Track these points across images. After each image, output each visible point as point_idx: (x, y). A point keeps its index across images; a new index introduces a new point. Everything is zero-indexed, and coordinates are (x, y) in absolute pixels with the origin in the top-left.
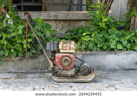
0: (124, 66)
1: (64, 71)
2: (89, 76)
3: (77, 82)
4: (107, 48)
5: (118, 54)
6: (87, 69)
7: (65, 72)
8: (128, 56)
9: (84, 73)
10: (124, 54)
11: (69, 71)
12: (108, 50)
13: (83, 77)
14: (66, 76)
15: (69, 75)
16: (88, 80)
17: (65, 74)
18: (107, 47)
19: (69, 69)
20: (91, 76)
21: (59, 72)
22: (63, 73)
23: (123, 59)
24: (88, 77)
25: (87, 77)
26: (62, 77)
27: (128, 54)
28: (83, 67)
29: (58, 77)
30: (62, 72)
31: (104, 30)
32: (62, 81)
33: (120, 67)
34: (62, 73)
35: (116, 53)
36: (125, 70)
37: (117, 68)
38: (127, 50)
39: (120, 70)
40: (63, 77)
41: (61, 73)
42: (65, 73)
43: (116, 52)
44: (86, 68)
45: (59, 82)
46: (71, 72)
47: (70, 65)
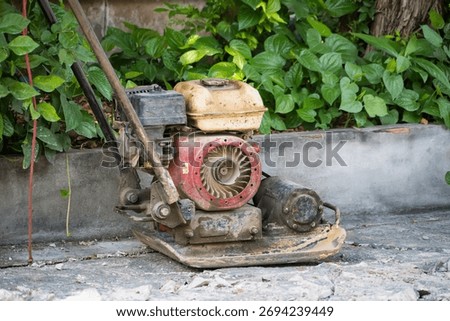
0: (397, 195)
1: (216, 217)
2: (320, 236)
3: (279, 261)
4: (317, 118)
5: (376, 137)
6: (311, 201)
7: (217, 224)
8: (411, 148)
9: (302, 220)
10: (399, 139)
11: (235, 218)
12: (323, 125)
13: (295, 239)
14: (222, 242)
15: (236, 235)
16: (326, 252)
17: (219, 229)
18: (316, 110)
19: (240, 204)
20: (326, 235)
21: (194, 225)
22: (211, 226)
23: (394, 161)
24: (313, 240)
25: (309, 242)
26: (203, 245)
27: (412, 137)
28: (295, 195)
29: (186, 249)
30: (204, 222)
31: (273, 33)
32: (214, 264)
33: (381, 199)
34: (207, 230)
35: (364, 137)
36: (402, 213)
37: (370, 204)
38: (400, 122)
39: (380, 213)
40: (209, 247)
41: (200, 228)
42: (219, 225)
43: (364, 130)
44: (307, 196)
45: (201, 270)
46: (246, 219)
47: (240, 191)
